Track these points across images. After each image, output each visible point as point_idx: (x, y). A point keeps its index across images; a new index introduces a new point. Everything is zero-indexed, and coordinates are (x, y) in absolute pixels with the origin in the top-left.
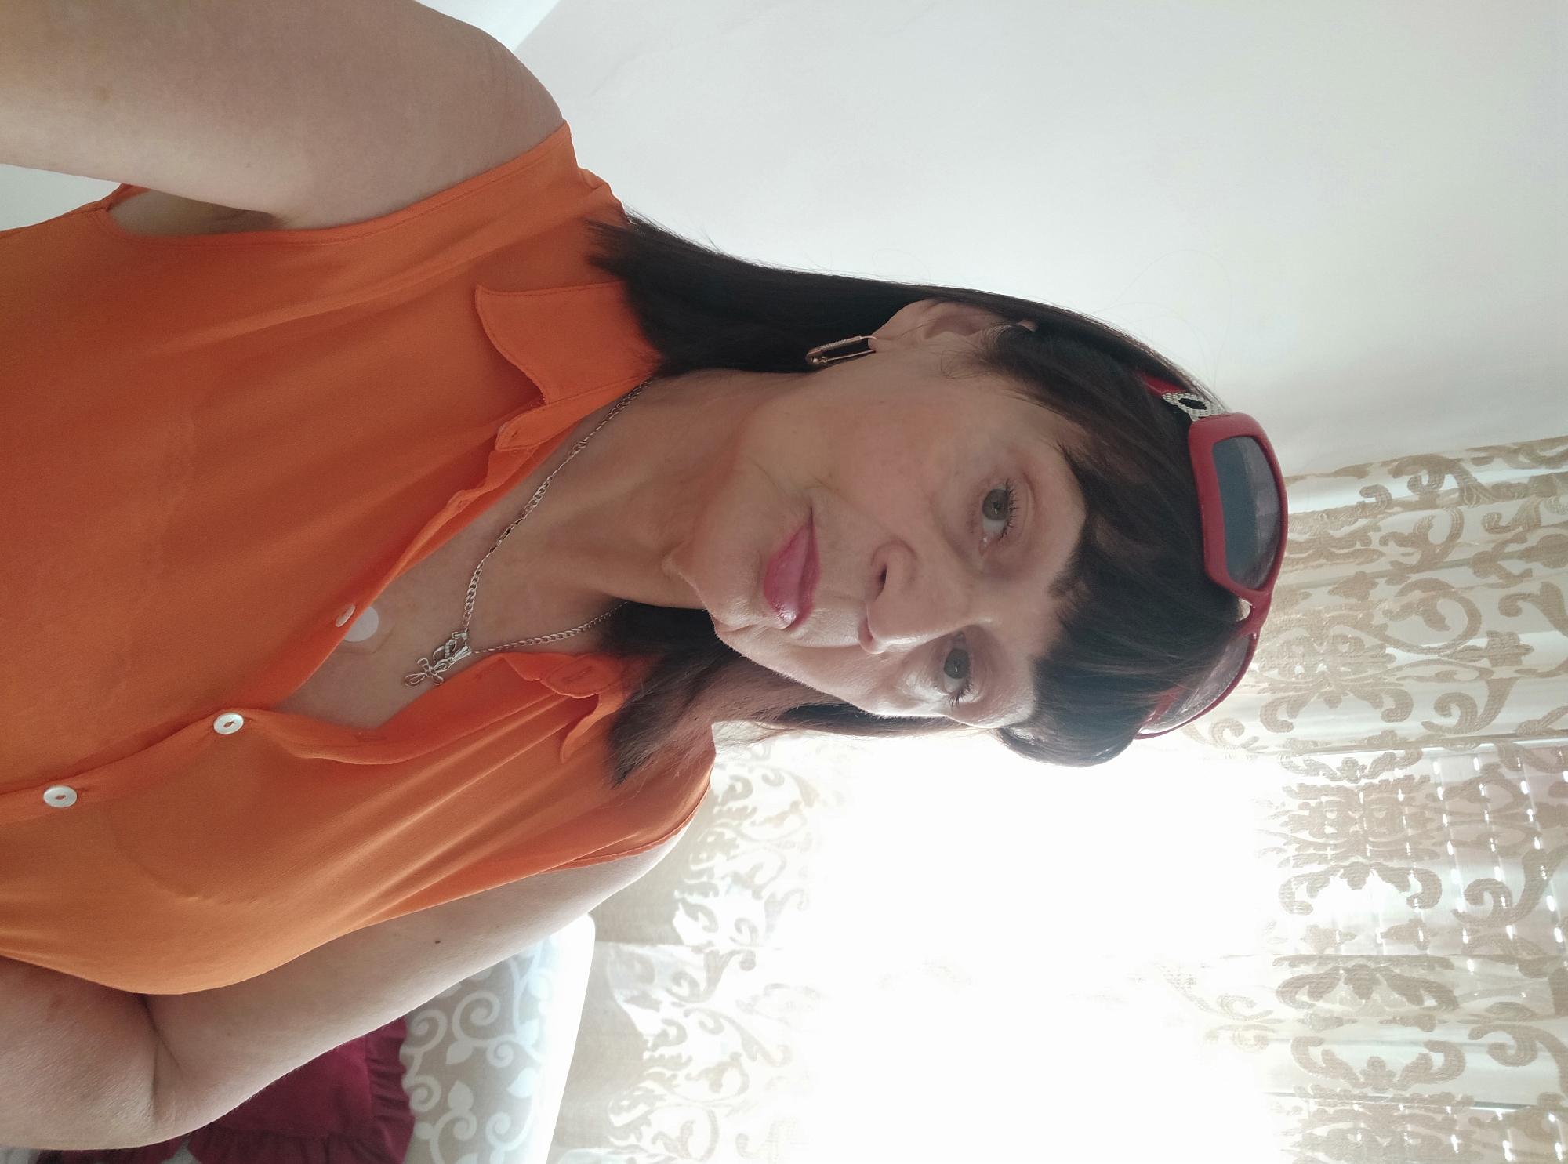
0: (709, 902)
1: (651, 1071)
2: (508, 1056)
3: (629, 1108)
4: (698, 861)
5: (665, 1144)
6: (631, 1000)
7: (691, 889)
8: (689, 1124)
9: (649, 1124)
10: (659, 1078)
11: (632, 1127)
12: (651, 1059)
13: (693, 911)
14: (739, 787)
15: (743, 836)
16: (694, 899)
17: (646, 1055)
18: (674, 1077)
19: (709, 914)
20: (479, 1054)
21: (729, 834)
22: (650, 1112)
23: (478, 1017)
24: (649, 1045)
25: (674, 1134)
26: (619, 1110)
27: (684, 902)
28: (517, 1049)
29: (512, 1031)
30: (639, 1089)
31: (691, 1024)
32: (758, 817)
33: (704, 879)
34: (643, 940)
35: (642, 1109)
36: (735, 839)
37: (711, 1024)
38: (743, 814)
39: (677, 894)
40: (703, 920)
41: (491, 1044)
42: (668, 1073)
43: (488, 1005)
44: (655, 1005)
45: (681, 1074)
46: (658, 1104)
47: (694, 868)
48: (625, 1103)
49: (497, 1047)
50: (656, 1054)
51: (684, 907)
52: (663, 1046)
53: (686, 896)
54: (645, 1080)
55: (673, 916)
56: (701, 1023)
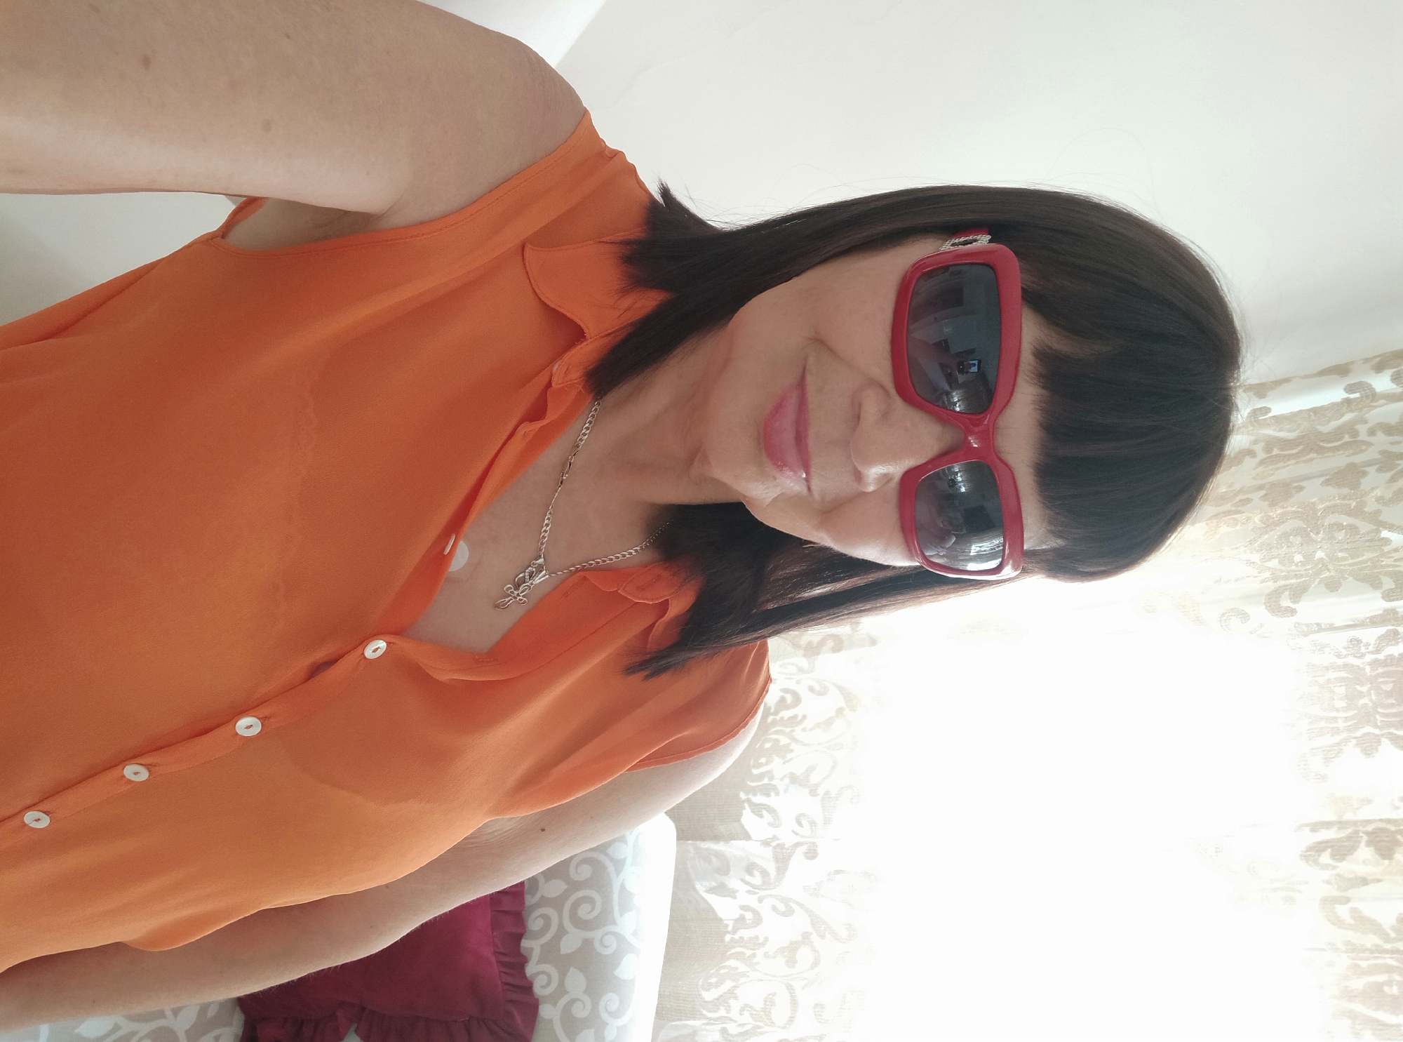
0: (771, 801)
1: (733, 951)
2: (612, 945)
3: (717, 985)
4: (759, 766)
5: (751, 1014)
6: (711, 890)
7: (754, 791)
8: (770, 997)
9: (736, 998)
10: (740, 956)
11: (722, 1001)
12: (732, 940)
13: (758, 810)
14: (789, 698)
15: (796, 741)
16: (758, 799)
17: (728, 938)
18: (754, 955)
19: (771, 810)
20: (587, 944)
21: (784, 740)
22: (736, 987)
23: (583, 912)
24: (730, 929)
25: (759, 1005)
26: (708, 987)
27: (749, 801)
28: (620, 938)
29: (614, 923)
30: (724, 967)
31: (765, 909)
32: (807, 724)
33: (766, 781)
34: (717, 838)
35: (728, 985)
36: (790, 744)
37: (782, 908)
38: (793, 721)
39: (743, 796)
40: (767, 817)
41: (596, 935)
42: (749, 953)
43: (591, 901)
44: (732, 894)
45: (760, 953)
46: (742, 980)
47: (755, 772)
48: (713, 980)
49: (603, 936)
50: (737, 937)
51: (750, 806)
52: (741, 929)
53: (750, 796)
54: (728, 959)
55: (741, 814)
56: (774, 908)
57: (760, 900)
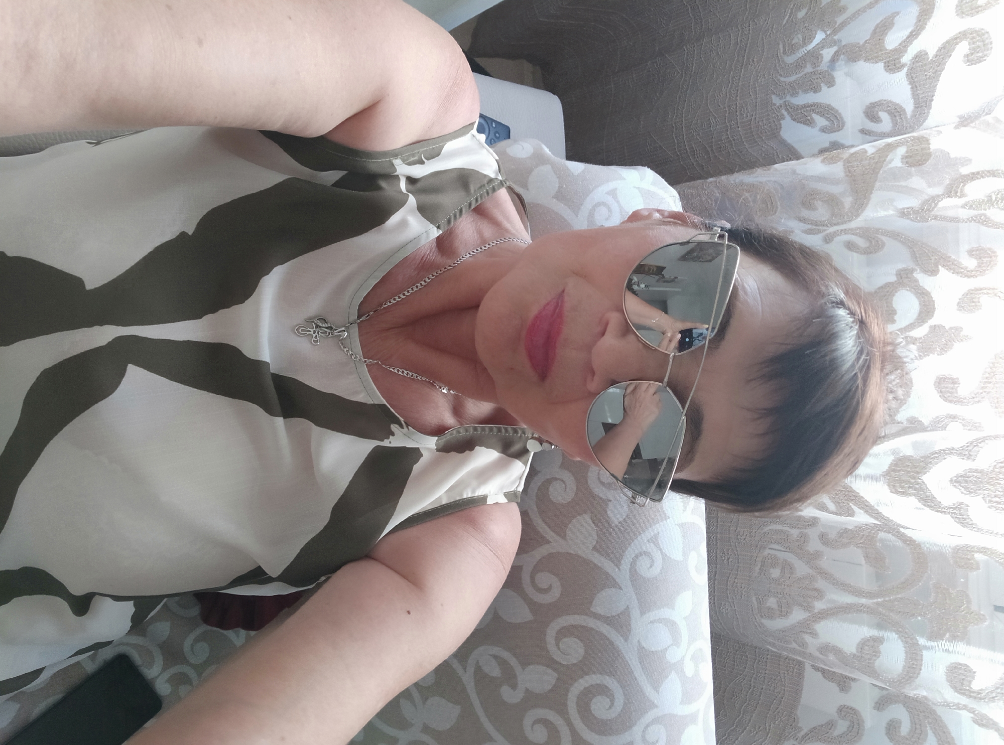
0: (826, 96)
4: (793, 48)
7: (794, 89)
13: (803, 115)
16: (803, 99)
19: (828, 112)
27: (787, 106)
33: (809, 69)
34: (749, 165)
37: (861, 242)
39: (776, 101)
40: (821, 121)
47: (790, 59)
51: (789, 113)
53: (788, 98)
55: (779, 128)
56: (850, 246)
57: (828, 239)
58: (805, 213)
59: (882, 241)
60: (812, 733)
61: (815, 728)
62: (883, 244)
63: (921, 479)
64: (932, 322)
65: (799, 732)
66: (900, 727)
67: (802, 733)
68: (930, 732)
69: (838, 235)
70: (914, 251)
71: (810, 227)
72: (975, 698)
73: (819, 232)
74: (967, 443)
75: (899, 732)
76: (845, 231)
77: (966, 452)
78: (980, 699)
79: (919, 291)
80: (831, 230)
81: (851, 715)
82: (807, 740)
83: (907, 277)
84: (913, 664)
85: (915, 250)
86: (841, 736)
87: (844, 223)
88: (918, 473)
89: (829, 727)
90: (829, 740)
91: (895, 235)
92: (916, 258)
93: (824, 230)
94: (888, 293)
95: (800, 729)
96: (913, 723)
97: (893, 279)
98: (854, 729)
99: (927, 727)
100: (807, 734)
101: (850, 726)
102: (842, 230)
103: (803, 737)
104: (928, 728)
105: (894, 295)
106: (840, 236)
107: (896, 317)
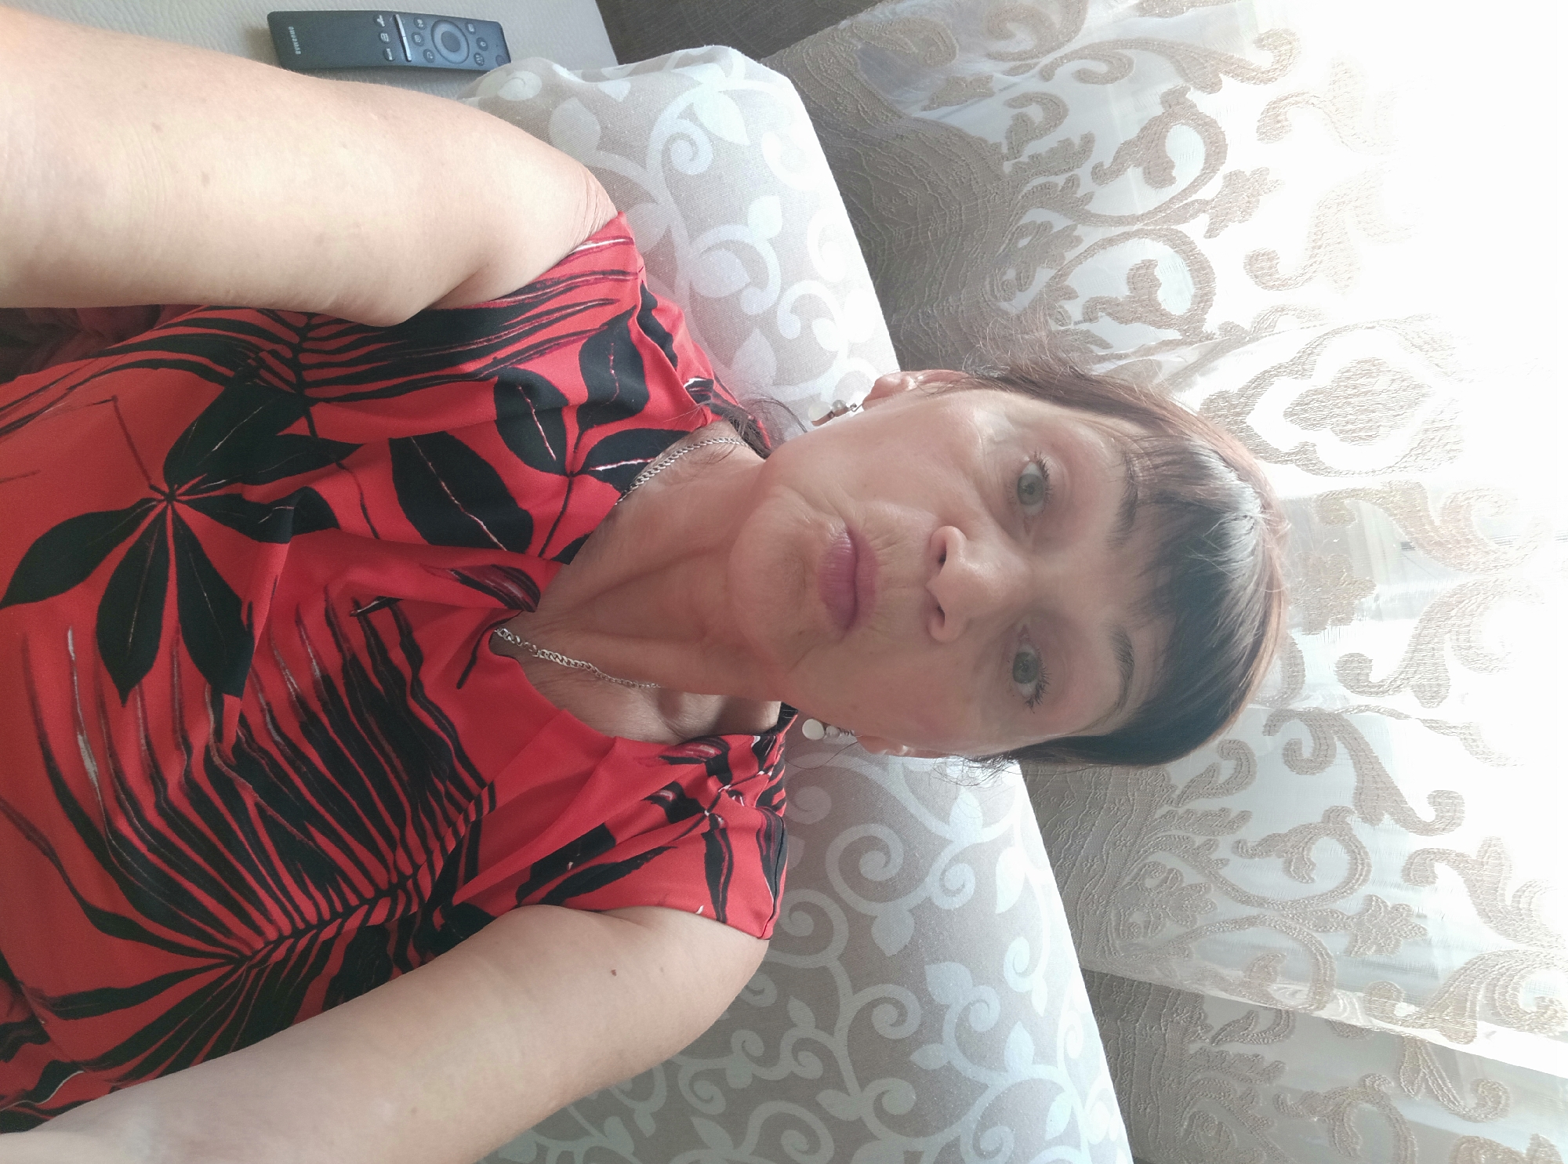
1: (1028, 188)
3: (1023, 282)
6: (936, 101)
8: (1142, 271)
9: (1070, 295)
10: (1045, 197)
11: (1043, 308)
12: (1018, 168)
17: (1007, 167)
18: (1074, 184)
22: (1062, 275)
24: (1005, 150)
25: (1122, 291)
26: (1007, 291)
30: (1022, 234)
31: (1063, 85)
37: (1101, 69)
42: (1061, 182)
44: (981, 89)
45: (1084, 172)
46: (1070, 252)
48: (1011, 274)
52: (1028, 141)
54: (1024, 209)
56: (1083, 76)
57: (1047, 75)
58: (1000, 46)
59: (1126, 56)
60: (1190, 789)
61: (1192, 781)
62: (1130, 63)
63: (1245, 423)
64: (1225, 169)
65: (1174, 791)
66: (1300, 749)
67: (1178, 792)
68: (1339, 745)
69: (1059, 66)
70: (1177, 61)
71: (1012, 64)
72: (1377, 693)
73: (1030, 67)
74: (1298, 353)
75: (1301, 754)
76: (1069, 57)
77: (1299, 366)
78: (1383, 692)
79: (1200, 122)
80: (1046, 60)
81: (1236, 751)
82: (1185, 800)
83: (1178, 104)
84: (1293, 672)
85: (1179, 58)
86: (1227, 782)
87: (1060, 46)
88: (1238, 414)
89: (1211, 774)
90: (1214, 791)
91: (1144, 44)
92: (1184, 70)
93: (1036, 64)
94: (1157, 135)
95: (1173, 788)
96: (1316, 738)
97: (1158, 110)
98: (1243, 768)
99: (1333, 738)
100: (1184, 793)
101: (1237, 765)
102: (1061, 58)
103: (1180, 797)
104: (1336, 738)
105: (1165, 137)
106: (1062, 65)
107: (1174, 173)
